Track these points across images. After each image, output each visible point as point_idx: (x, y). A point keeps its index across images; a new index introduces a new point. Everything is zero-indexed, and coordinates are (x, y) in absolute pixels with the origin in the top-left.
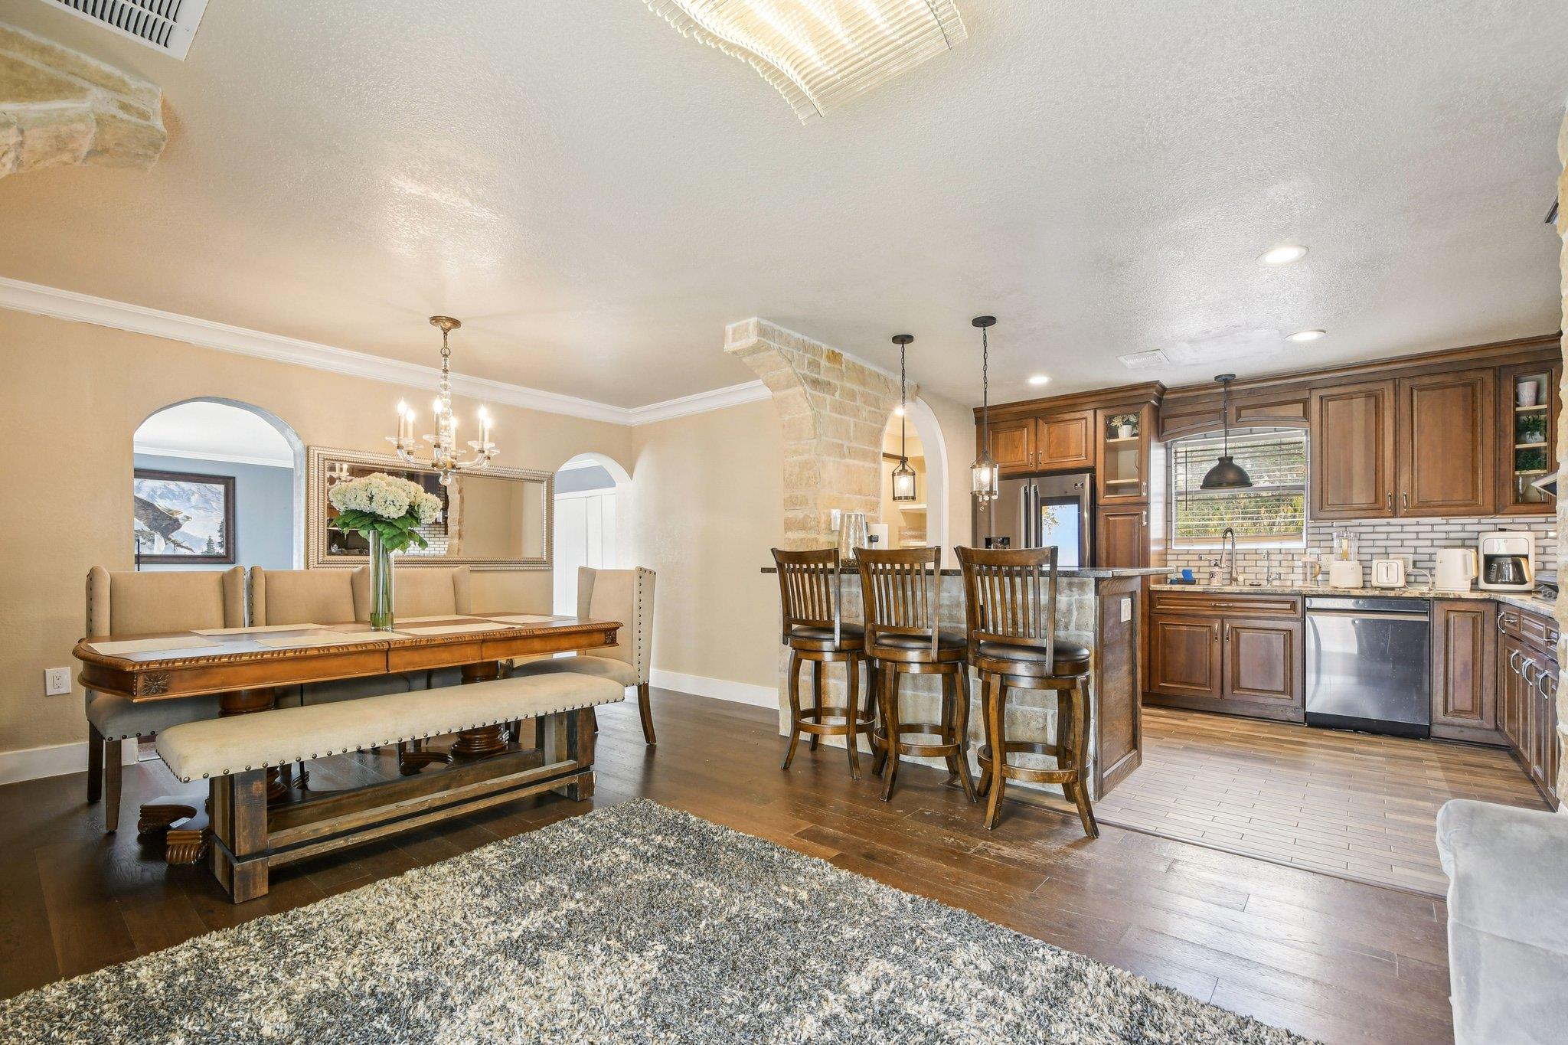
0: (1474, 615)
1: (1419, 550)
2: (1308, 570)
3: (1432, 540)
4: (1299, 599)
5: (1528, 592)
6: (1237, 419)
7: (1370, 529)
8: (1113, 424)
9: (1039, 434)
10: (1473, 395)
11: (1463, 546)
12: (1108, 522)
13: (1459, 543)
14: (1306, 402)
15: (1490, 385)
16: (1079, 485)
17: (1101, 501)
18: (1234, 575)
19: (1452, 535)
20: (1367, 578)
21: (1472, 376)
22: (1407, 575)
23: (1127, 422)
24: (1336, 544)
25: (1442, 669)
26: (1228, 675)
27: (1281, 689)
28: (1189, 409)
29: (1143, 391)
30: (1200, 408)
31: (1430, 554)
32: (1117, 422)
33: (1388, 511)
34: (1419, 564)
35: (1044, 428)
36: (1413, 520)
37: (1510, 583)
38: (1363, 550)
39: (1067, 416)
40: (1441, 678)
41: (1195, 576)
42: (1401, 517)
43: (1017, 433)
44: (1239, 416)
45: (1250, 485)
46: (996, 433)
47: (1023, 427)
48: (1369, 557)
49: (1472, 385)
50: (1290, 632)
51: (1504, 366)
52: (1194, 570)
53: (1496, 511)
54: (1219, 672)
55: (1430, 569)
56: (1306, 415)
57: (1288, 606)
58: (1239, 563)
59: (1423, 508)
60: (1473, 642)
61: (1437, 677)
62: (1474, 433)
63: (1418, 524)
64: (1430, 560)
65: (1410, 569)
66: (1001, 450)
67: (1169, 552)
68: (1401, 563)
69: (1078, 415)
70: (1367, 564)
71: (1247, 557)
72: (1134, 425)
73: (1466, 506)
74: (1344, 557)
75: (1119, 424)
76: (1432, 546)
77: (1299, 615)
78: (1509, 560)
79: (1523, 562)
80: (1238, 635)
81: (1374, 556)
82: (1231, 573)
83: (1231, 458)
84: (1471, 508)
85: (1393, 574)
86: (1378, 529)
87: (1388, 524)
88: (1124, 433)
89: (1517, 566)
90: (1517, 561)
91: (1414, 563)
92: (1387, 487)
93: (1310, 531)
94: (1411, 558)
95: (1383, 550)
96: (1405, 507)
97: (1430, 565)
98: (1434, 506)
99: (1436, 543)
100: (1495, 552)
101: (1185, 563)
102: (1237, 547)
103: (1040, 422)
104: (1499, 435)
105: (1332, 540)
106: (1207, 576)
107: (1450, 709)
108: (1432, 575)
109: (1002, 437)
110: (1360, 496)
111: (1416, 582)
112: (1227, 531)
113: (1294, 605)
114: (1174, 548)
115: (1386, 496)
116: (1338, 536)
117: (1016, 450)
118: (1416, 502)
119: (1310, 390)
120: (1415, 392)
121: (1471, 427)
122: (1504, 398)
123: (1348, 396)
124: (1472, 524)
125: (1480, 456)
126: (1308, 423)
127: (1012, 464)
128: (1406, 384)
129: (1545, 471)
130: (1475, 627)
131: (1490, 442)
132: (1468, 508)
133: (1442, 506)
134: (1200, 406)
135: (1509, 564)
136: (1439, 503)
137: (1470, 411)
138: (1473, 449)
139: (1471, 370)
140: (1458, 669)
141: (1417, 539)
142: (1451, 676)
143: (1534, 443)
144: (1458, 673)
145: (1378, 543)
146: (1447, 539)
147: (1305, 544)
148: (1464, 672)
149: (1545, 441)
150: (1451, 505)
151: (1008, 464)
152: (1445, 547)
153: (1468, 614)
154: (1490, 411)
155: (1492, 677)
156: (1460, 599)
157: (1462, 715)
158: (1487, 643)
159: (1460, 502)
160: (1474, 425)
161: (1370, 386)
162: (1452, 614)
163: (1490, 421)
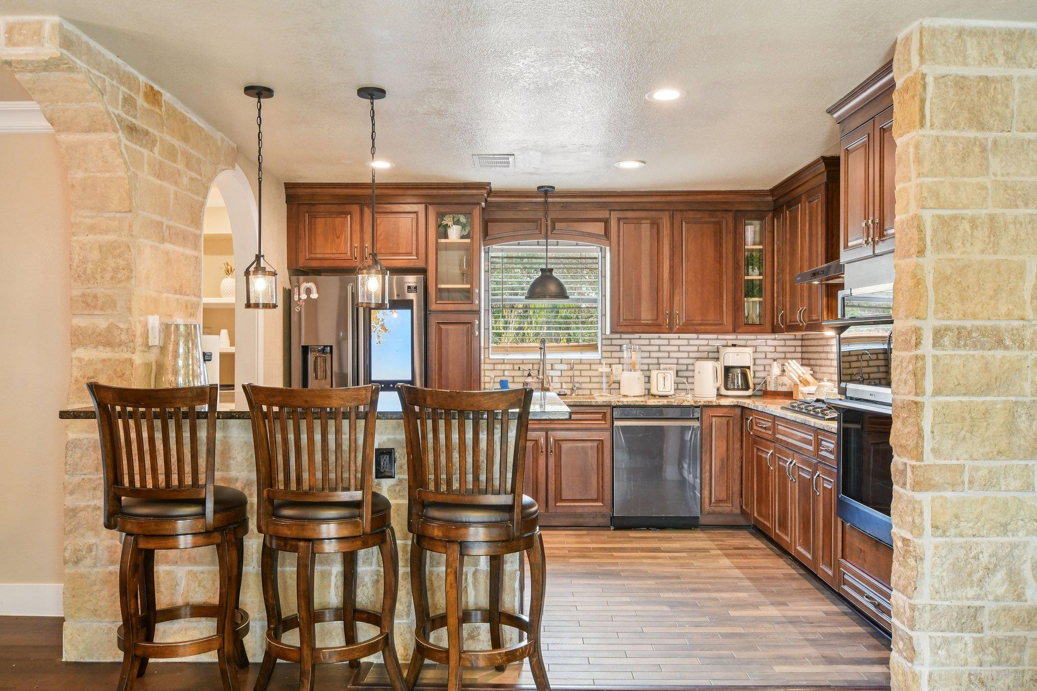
0: (728, 418)
1: (681, 361)
2: (604, 380)
3: (689, 352)
4: (608, 411)
5: (749, 397)
6: (553, 231)
7: (647, 342)
8: (444, 223)
9: (365, 224)
10: (721, 232)
11: (707, 358)
12: (440, 330)
13: (705, 355)
14: (606, 222)
15: (731, 225)
16: (411, 288)
17: (433, 307)
18: (545, 385)
19: (701, 348)
21: (719, 215)
22: (675, 384)
23: (457, 223)
24: (625, 354)
25: (708, 467)
26: (552, 488)
27: (595, 497)
28: (510, 215)
29: (474, 192)
30: (520, 215)
31: (688, 365)
32: (448, 220)
33: (665, 326)
34: (680, 374)
35: (370, 217)
36: (677, 336)
37: (738, 389)
38: (644, 361)
39: (397, 208)
42: (675, 333)
43: (338, 220)
44: (554, 228)
45: (567, 297)
46: (313, 217)
47: (347, 213)
48: (649, 367)
49: (719, 223)
50: (601, 442)
51: (739, 211)
52: (510, 380)
53: (734, 331)
54: (544, 486)
55: (688, 377)
56: (607, 234)
57: (599, 417)
59: (689, 328)
60: (727, 441)
61: (705, 473)
62: (720, 263)
63: (679, 338)
64: (688, 370)
65: (676, 378)
66: (320, 240)
67: (487, 361)
68: (671, 373)
69: (407, 208)
70: (648, 374)
71: (555, 367)
72: (464, 226)
73: (716, 325)
74: (632, 368)
75: (450, 223)
76: (688, 358)
77: (608, 426)
78: (739, 371)
79: (748, 370)
80: (560, 447)
81: (653, 367)
83: (551, 270)
84: (717, 328)
85: (667, 384)
86: (653, 342)
87: (659, 338)
88: (454, 233)
89: (745, 376)
90: (744, 370)
91: (677, 372)
92: (665, 306)
93: (605, 342)
94: (674, 367)
95: (655, 361)
96: (677, 325)
97: (688, 374)
98: (695, 325)
99: (692, 355)
100: (730, 364)
101: (501, 373)
102: (546, 357)
103: (366, 211)
104: (737, 268)
105: (622, 351)
107: (713, 501)
108: (689, 383)
109: (320, 222)
110: (646, 314)
111: (679, 389)
113: (603, 415)
114: (491, 357)
115: (664, 315)
116: (627, 348)
117: (337, 240)
118: (684, 320)
119: (610, 210)
120: (684, 223)
121: (719, 259)
122: (738, 237)
123: (638, 221)
124: (713, 339)
125: (725, 283)
126: (608, 242)
127: (332, 256)
128: (678, 216)
129: (761, 299)
130: (728, 429)
131: (730, 273)
132: (717, 327)
133: (701, 324)
134: (521, 213)
135: (739, 375)
136: (699, 322)
137: (718, 245)
138: (720, 278)
139: (719, 211)
140: (718, 464)
141: (679, 351)
142: (713, 472)
143: (755, 275)
144: (718, 469)
145: (653, 355)
146: (698, 351)
147: (600, 355)
148: (722, 467)
149: (760, 274)
150: (707, 325)
151: (327, 256)
152: (698, 359)
153: (724, 418)
154: (730, 247)
155: (739, 470)
156: (719, 406)
157: (721, 504)
158: (735, 442)
159: (712, 322)
160: (721, 257)
161: (653, 214)
162: (714, 419)
163: (730, 256)
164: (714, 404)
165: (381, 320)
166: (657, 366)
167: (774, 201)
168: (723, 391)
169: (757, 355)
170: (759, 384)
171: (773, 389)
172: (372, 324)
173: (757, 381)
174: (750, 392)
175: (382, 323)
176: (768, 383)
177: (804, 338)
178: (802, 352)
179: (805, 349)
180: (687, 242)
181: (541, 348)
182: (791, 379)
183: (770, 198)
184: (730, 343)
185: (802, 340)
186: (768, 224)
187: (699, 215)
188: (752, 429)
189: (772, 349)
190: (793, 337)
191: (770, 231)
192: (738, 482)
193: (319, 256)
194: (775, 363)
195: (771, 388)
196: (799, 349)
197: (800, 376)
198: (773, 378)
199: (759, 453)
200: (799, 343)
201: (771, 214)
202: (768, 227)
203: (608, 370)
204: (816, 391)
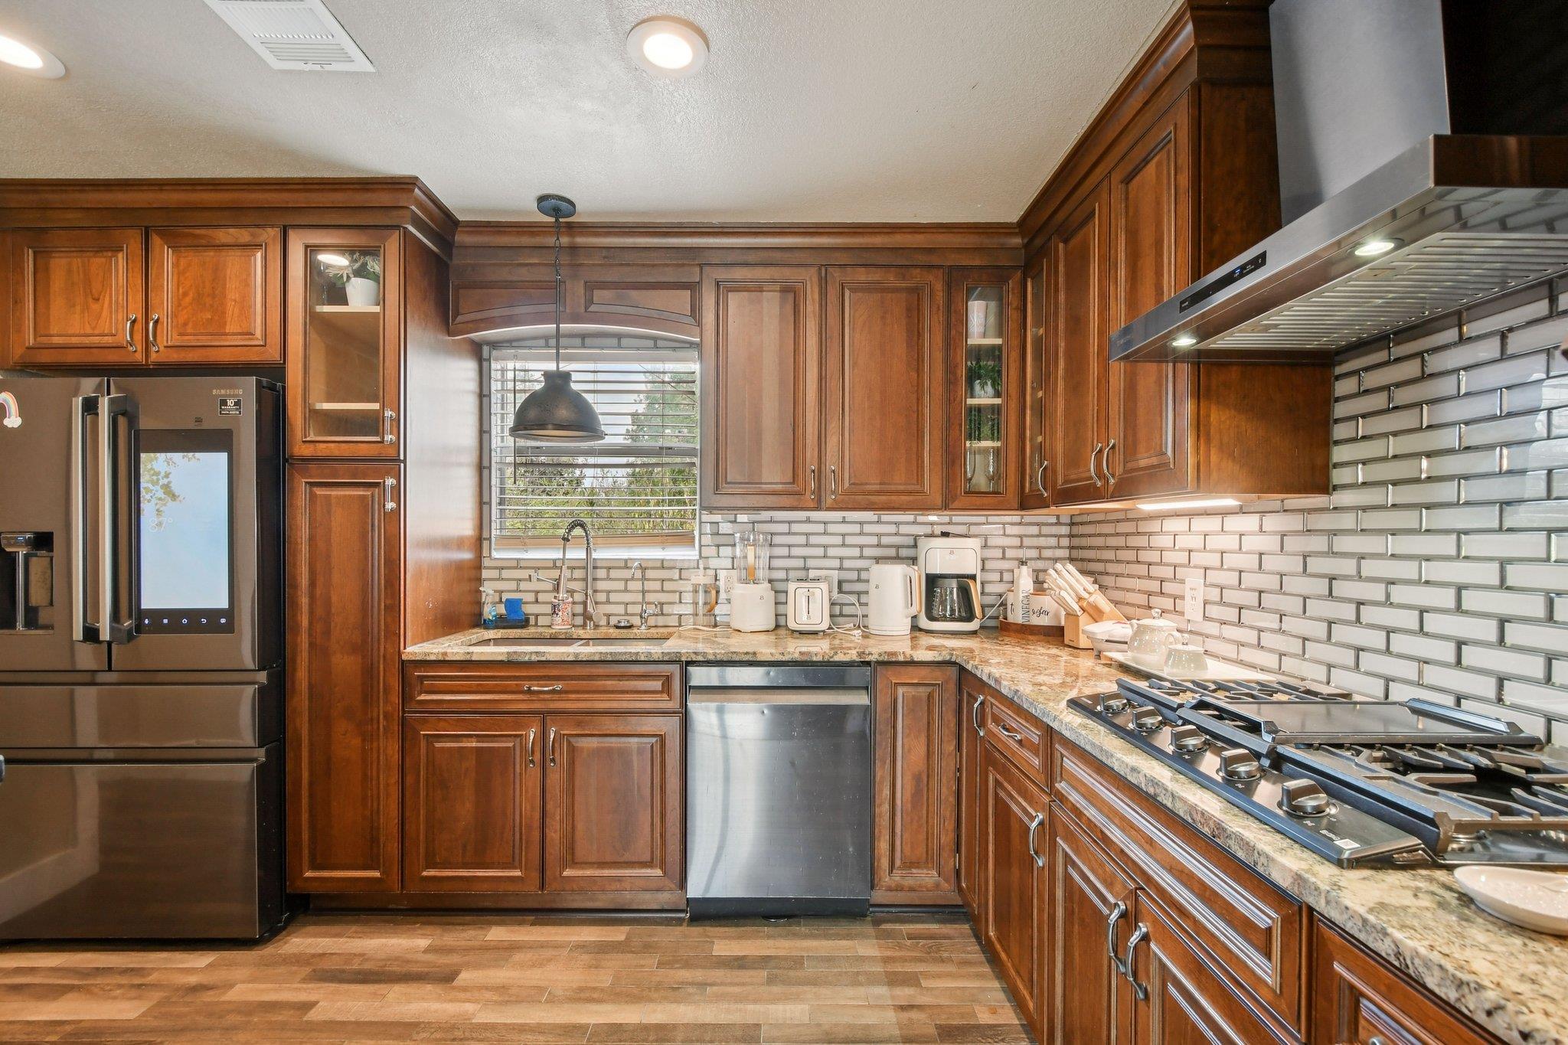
0: (929, 689)
1: (847, 564)
2: (701, 600)
3: (861, 547)
4: (675, 669)
6: (586, 308)
7: (784, 528)
9: (152, 272)
10: (920, 308)
11: (897, 559)
12: (313, 496)
13: (892, 552)
14: (694, 289)
15: (940, 297)
16: (230, 403)
17: (296, 449)
18: (590, 609)
19: (885, 540)
20: (781, 609)
21: (917, 277)
22: (833, 604)
24: (738, 551)
25: (886, 792)
26: (554, 835)
29: (385, 198)
30: (523, 275)
31: (859, 570)
33: (810, 497)
34: (846, 587)
35: (166, 259)
36: (838, 515)
37: (953, 620)
38: (776, 563)
39: (223, 235)
40: (886, 807)
41: (529, 609)
42: (829, 509)
43: (97, 262)
44: (590, 302)
45: (596, 429)
46: (42, 256)
47: (115, 248)
48: (781, 575)
49: (917, 292)
50: (662, 738)
51: (955, 268)
52: (528, 598)
53: (945, 507)
55: (859, 593)
56: (696, 311)
57: (657, 685)
58: (601, 585)
59: (856, 499)
60: (928, 740)
61: (881, 805)
62: (919, 371)
63: (844, 522)
64: (859, 580)
65: (835, 595)
66: (57, 304)
67: (486, 562)
68: (824, 586)
69: (243, 235)
70: (780, 586)
71: (614, 574)
73: (910, 493)
74: (750, 575)
76: (861, 557)
78: (954, 583)
79: (971, 583)
80: (571, 749)
81: (792, 574)
82: (585, 604)
83: (566, 379)
85: (816, 607)
86: (796, 527)
87: (808, 521)
88: (360, 297)
89: (965, 593)
90: (964, 582)
91: (840, 583)
92: (808, 455)
93: (705, 529)
94: (835, 575)
95: (800, 563)
96: (833, 493)
97: (859, 587)
98: (870, 493)
99: (867, 552)
100: (938, 572)
101: (513, 585)
102: (595, 555)
103: (156, 241)
104: (950, 382)
105: (734, 545)
106: (548, 609)
107: (898, 863)
108: (861, 604)
109: (59, 265)
110: (774, 474)
111: (841, 615)
112: (572, 527)
113: (667, 681)
114: (495, 554)
115: (808, 471)
116: (742, 539)
117: (95, 307)
118: (847, 485)
119: (701, 266)
120: (847, 293)
121: (917, 362)
122: (956, 322)
123: (758, 288)
124: (908, 523)
125: (927, 411)
126: (698, 329)
127: (86, 341)
128: (836, 274)
129: (998, 444)
130: (930, 711)
131: (939, 390)
132: (911, 498)
133: (879, 493)
134: (524, 271)
135: (955, 590)
136: (877, 487)
137: (915, 335)
138: (918, 399)
139: (916, 266)
140: (909, 788)
141: (844, 545)
142: (898, 802)
143: (984, 397)
144: (908, 795)
145: (795, 551)
146: (879, 545)
147: (697, 553)
148: (917, 794)
149: (998, 395)
150: (892, 493)
151: (75, 340)
152: (878, 560)
153: (921, 689)
154: (939, 338)
155: (952, 800)
156: (912, 663)
157: (914, 871)
158: (945, 739)
159: (902, 488)
160: (920, 360)
161: (787, 273)
162: (900, 690)
163: (939, 356)
164: (901, 658)
165: (163, 474)
166: (801, 574)
167: (1026, 246)
168: (924, 623)
169: (989, 553)
170: (993, 606)
171: (1020, 620)
172: (143, 485)
173: (989, 600)
174: (974, 625)
175: (166, 481)
176: (1009, 607)
177: (1077, 519)
178: (1071, 548)
179: (1076, 542)
180: (853, 329)
181: (564, 539)
182: (1062, 603)
183: (1017, 241)
184: (938, 530)
185: (1072, 524)
186: (1013, 293)
187: (875, 276)
188: (982, 724)
189: (1016, 542)
190: (1054, 520)
191: (1017, 308)
192: (950, 825)
193: (56, 340)
194: (1024, 568)
195: (1016, 617)
196: (1065, 542)
197: (1080, 599)
198: (1021, 598)
199: (1002, 794)
200: (1065, 530)
201: (1019, 273)
202: (1013, 299)
203: (709, 580)
204: (1133, 639)
